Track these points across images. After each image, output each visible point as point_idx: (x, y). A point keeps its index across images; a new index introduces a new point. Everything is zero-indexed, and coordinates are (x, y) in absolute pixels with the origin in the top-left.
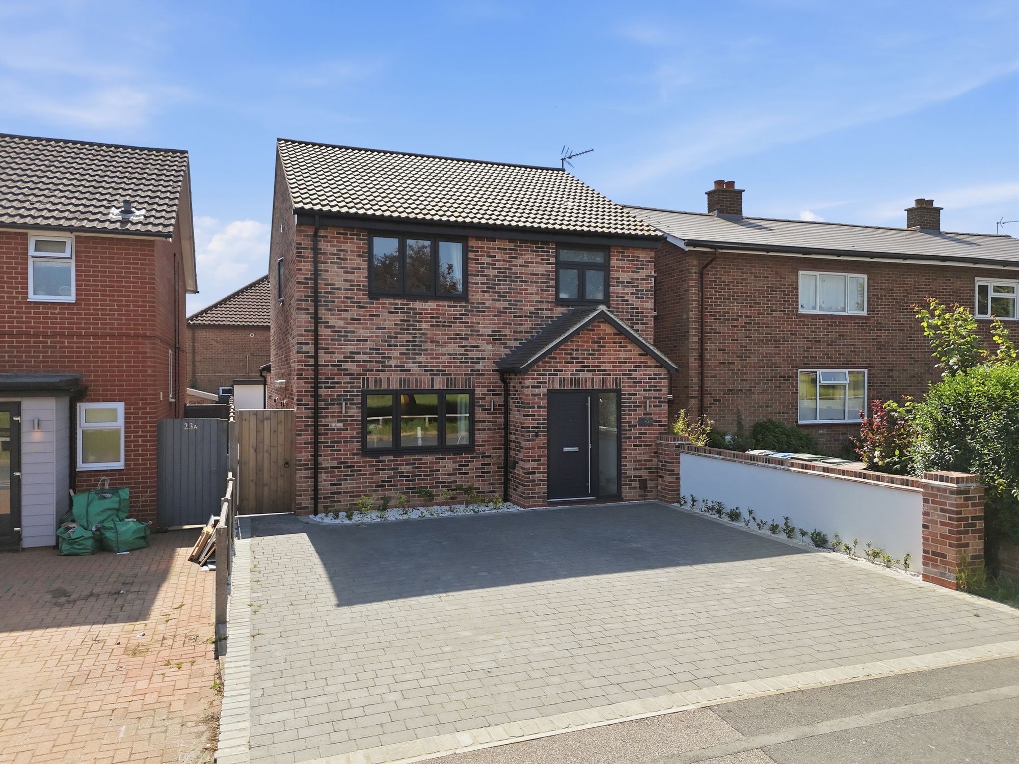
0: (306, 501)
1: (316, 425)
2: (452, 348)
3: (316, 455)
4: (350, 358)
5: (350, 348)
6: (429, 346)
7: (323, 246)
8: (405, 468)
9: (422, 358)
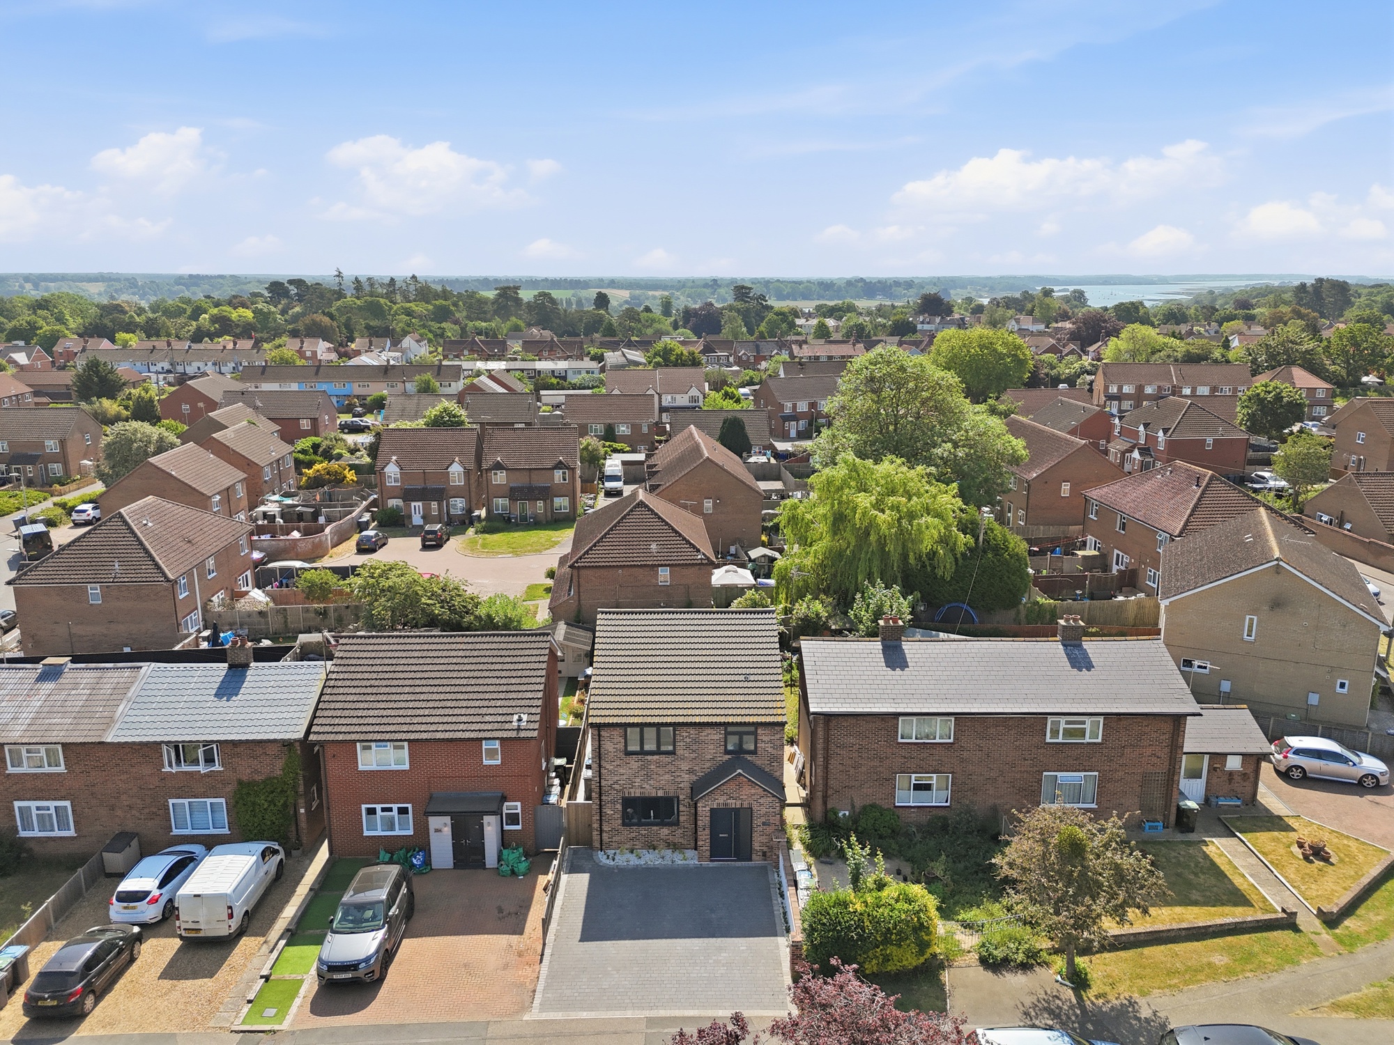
0: (597, 844)
1: (601, 812)
2: (667, 777)
3: (601, 825)
4: (616, 783)
5: (616, 778)
6: (655, 776)
7: (603, 733)
8: (643, 832)
9: (651, 782)
